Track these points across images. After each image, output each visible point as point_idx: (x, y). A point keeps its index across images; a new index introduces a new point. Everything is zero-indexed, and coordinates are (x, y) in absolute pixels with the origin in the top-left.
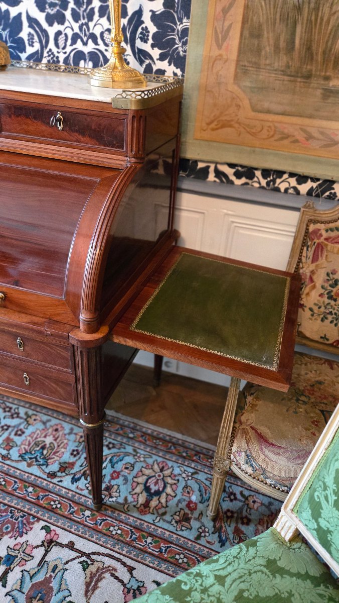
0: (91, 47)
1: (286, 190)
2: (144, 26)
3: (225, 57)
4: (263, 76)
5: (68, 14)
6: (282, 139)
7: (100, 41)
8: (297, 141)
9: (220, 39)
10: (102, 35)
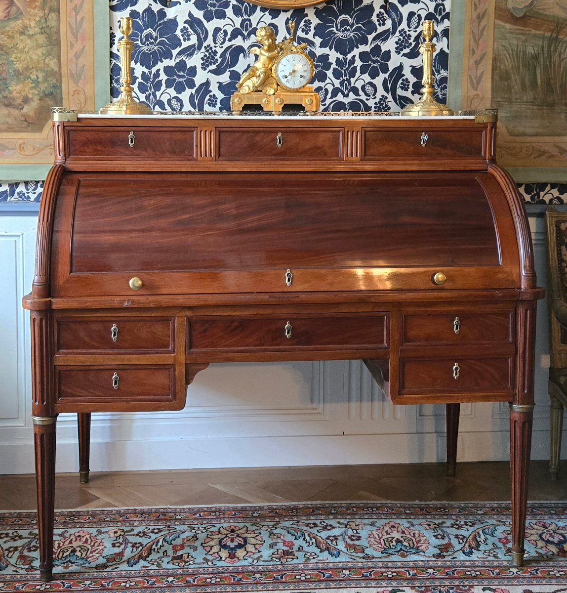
0: (352, 97)
1: (551, 201)
2: (404, 78)
3: (481, 96)
4: (515, 107)
5: (330, 73)
6: (539, 156)
7: (361, 92)
8: (553, 156)
9: (475, 83)
10: (363, 87)
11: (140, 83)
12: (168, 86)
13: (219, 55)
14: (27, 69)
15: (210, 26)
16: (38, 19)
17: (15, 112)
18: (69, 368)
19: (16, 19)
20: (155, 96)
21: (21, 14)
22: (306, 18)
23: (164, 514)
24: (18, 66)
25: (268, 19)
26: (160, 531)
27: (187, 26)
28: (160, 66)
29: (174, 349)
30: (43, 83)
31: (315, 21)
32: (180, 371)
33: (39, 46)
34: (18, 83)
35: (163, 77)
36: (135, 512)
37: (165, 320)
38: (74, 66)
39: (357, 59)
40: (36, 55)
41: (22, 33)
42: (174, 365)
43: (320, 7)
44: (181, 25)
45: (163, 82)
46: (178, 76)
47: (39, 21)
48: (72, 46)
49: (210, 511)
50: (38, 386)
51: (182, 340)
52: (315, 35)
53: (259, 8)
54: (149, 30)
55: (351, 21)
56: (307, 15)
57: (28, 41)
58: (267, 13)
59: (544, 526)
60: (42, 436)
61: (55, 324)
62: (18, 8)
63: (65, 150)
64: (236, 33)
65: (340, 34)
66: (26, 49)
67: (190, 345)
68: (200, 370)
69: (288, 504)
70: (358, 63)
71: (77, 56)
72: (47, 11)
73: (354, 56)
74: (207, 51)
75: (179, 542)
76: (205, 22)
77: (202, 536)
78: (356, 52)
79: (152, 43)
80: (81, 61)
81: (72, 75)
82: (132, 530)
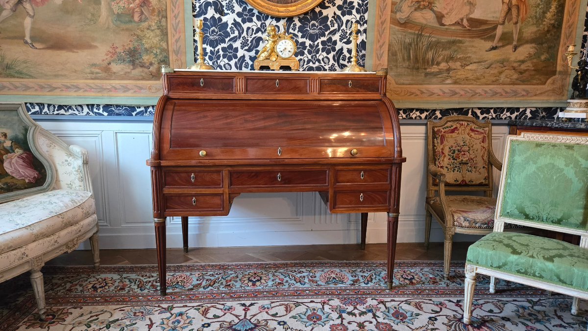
0: (317, 64)
1: (416, 118)
2: (344, 54)
3: (382, 64)
5: (306, 52)
6: (411, 95)
7: (322, 62)
9: (379, 57)
10: (323, 59)
11: (209, 56)
12: (224, 57)
13: (249, 41)
14: (151, 48)
15: (245, 26)
16: (156, 21)
17: (146, 70)
18: (170, 195)
19: (145, 21)
20: (217, 63)
21: (147, 19)
22: (294, 23)
23: (223, 266)
24: (146, 46)
25: (274, 23)
26: (220, 274)
27: (233, 26)
28: (220, 47)
29: (223, 186)
30: (160, 55)
31: (298, 24)
32: (226, 197)
33: (157, 36)
34: (147, 55)
35: (221, 53)
36: (209, 266)
37: (218, 172)
38: (175, 46)
39: (320, 44)
40: (156, 40)
41: (148, 29)
42: (223, 194)
43: (301, 17)
44: (230, 25)
45: (221, 55)
46: (228, 52)
47: (157, 23)
48: (174, 36)
49: (245, 265)
50: (156, 204)
51: (226, 182)
52: (298, 31)
53: (270, 17)
54: (213, 28)
55: (317, 24)
56: (294, 21)
57: (151, 33)
58: (274, 19)
59: (404, 272)
60: (158, 228)
61: (163, 173)
62: (146, 16)
63: (168, 88)
64: (258, 30)
65: (311, 31)
66: (151, 38)
67: (231, 184)
68: (236, 196)
69: (283, 262)
70: (320, 47)
71: (177, 41)
72: (160, 17)
73: (318, 43)
74: (244, 39)
75: (229, 278)
76: (242, 24)
77: (240, 276)
78: (319, 41)
79: (215, 35)
80: (179, 44)
81: (174, 51)
82: (207, 273)
